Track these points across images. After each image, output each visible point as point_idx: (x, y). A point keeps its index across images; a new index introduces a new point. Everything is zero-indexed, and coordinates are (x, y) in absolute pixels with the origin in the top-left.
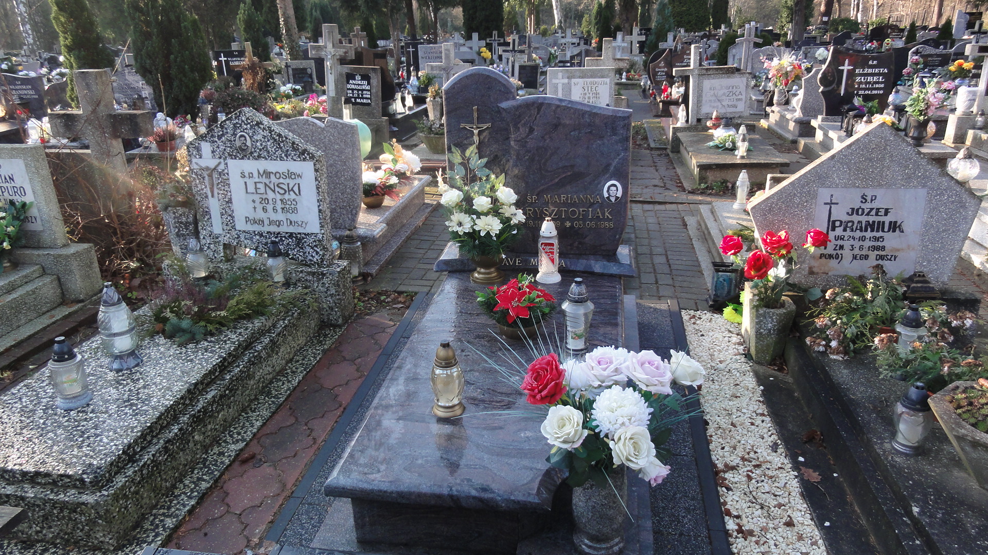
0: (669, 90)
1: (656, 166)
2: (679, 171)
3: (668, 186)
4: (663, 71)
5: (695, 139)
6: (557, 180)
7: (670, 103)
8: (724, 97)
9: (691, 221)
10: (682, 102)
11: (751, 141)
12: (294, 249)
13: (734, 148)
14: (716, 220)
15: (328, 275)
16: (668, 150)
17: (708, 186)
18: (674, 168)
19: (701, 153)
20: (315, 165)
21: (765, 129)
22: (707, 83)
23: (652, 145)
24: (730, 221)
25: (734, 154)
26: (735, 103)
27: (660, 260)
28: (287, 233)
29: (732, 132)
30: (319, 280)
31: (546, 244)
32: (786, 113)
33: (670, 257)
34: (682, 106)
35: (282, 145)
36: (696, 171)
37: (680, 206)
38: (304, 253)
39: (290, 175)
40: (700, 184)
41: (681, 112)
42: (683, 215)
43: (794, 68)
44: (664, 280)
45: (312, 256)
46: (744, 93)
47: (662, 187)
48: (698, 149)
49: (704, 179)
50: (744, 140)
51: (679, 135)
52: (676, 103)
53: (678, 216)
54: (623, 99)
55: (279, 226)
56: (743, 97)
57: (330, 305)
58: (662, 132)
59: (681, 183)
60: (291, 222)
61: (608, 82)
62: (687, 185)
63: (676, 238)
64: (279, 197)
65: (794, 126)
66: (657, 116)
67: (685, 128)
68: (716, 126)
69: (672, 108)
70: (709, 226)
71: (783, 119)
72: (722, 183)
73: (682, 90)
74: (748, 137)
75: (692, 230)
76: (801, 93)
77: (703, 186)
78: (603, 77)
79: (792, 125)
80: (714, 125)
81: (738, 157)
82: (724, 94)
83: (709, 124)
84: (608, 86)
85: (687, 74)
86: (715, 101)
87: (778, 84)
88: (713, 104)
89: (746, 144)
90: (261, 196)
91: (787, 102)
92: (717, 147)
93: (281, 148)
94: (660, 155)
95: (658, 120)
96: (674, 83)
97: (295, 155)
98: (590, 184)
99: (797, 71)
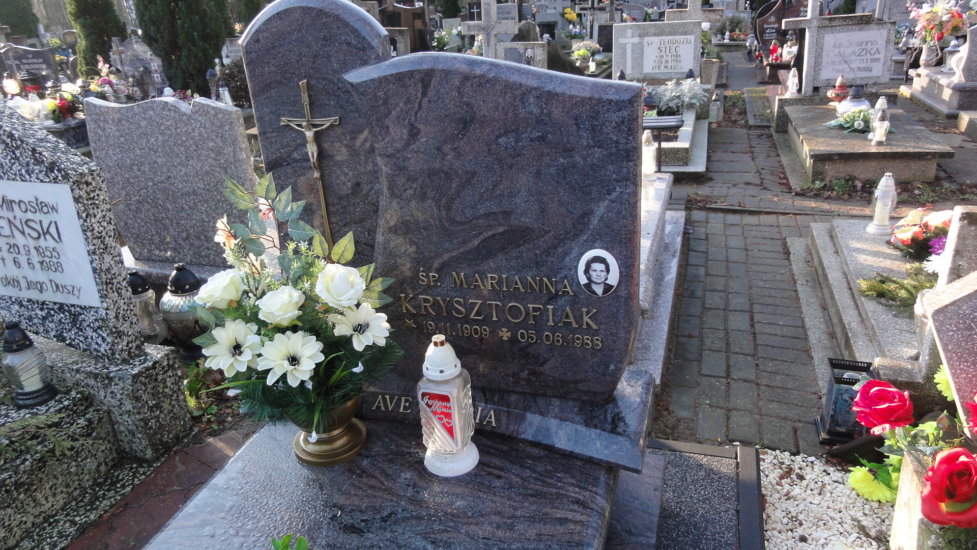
0: (779, 50)
1: (752, 153)
2: (785, 160)
3: (767, 183)
4: (773, 28)
5: (809, 115)
6: (476, 242)
7: (780, 67)
8: (853, 57)
9: (797, 246)
10: (794, 66)
11: (893, 119)
12: (70, 330)
13: (866, 130)
14: (837, 252)
15: (117, 379)
16: (772, 129)
17: (825, 185)
18: (778, 155)
19: (816, 136)
20: (72, 190)
21: (906, 98)
22: (830, 39)
23: (752, 122)
24: (863, 259)
25: (866, 139)
26: (869, 64)
27: (739, 322)
28: (55, 303)
29: (864, 106)
30: (105, 387)
31: (433, 397)
32: (939, 77)
33: (757, 317)
34: (794, 71)
35: (18, 153)
36: (809, 162)
37: (781, 218)
38: (86, 338)
39: (41, 206)
40: (813, 182)
41: (791, 79)
42: (784, 234)
43: (953, 16)
44: (743, 369)
45: (97, 343)
46: (883, 52)
47: (756, 185)
48: (813, 131)
49: (821, 174)
50: (883, 119)
51: (787, 109)
52: (787, 67)
53: (777, 236)
54: (713, 63)
55: (41, 291)
56: (882, 56)
57: (130, 428)
58: (766, 104)
59: (786, 178)
60: (57, 286)
61: (693, 41)
62: (796, 183)
63: (770, 276)
64: (32, 244)
65: (951, 96)
66: (763, 83)
67: (796, 100)
68: (840, 98)
69: (782, 73)
70: (825, 263)
71: (934, 86)
72: (847, 181)
73: (795, 49)
74: (889, 112)
75: (798, 266)
76: (964, 50)
77: (818, 184)
78: (685, 34)
79: (947, 94)
80: (837, 95)
81: (873, 143)
82: (854, 53)
83: (830, 93)
84: (692, 46)
85: (802, 26)
86: (840, 63)
87: (929, 39)
88: (837, 67)
89: (887, 124)
90: (7, 240)
91: (940, 62)
92: (841, 127)
93: (17, 159)
94: (759, 136)
95: (762, 88)
96: (786, 42)
97: (41, 172)
98: (547, 252)
99: (957, 21)
